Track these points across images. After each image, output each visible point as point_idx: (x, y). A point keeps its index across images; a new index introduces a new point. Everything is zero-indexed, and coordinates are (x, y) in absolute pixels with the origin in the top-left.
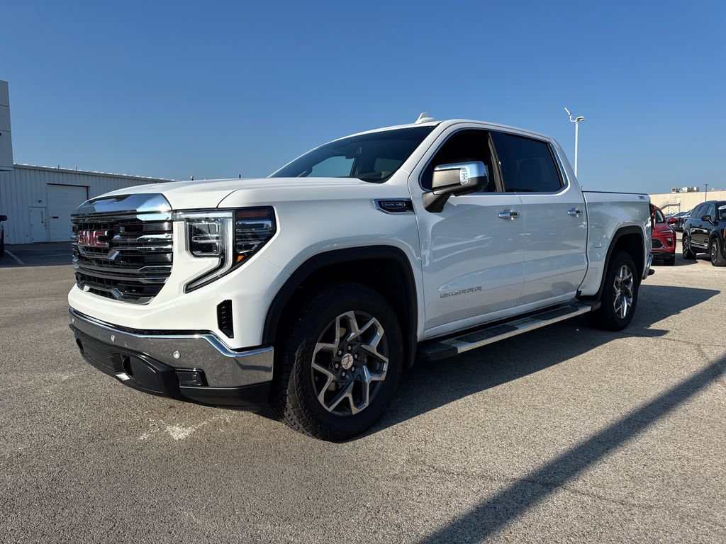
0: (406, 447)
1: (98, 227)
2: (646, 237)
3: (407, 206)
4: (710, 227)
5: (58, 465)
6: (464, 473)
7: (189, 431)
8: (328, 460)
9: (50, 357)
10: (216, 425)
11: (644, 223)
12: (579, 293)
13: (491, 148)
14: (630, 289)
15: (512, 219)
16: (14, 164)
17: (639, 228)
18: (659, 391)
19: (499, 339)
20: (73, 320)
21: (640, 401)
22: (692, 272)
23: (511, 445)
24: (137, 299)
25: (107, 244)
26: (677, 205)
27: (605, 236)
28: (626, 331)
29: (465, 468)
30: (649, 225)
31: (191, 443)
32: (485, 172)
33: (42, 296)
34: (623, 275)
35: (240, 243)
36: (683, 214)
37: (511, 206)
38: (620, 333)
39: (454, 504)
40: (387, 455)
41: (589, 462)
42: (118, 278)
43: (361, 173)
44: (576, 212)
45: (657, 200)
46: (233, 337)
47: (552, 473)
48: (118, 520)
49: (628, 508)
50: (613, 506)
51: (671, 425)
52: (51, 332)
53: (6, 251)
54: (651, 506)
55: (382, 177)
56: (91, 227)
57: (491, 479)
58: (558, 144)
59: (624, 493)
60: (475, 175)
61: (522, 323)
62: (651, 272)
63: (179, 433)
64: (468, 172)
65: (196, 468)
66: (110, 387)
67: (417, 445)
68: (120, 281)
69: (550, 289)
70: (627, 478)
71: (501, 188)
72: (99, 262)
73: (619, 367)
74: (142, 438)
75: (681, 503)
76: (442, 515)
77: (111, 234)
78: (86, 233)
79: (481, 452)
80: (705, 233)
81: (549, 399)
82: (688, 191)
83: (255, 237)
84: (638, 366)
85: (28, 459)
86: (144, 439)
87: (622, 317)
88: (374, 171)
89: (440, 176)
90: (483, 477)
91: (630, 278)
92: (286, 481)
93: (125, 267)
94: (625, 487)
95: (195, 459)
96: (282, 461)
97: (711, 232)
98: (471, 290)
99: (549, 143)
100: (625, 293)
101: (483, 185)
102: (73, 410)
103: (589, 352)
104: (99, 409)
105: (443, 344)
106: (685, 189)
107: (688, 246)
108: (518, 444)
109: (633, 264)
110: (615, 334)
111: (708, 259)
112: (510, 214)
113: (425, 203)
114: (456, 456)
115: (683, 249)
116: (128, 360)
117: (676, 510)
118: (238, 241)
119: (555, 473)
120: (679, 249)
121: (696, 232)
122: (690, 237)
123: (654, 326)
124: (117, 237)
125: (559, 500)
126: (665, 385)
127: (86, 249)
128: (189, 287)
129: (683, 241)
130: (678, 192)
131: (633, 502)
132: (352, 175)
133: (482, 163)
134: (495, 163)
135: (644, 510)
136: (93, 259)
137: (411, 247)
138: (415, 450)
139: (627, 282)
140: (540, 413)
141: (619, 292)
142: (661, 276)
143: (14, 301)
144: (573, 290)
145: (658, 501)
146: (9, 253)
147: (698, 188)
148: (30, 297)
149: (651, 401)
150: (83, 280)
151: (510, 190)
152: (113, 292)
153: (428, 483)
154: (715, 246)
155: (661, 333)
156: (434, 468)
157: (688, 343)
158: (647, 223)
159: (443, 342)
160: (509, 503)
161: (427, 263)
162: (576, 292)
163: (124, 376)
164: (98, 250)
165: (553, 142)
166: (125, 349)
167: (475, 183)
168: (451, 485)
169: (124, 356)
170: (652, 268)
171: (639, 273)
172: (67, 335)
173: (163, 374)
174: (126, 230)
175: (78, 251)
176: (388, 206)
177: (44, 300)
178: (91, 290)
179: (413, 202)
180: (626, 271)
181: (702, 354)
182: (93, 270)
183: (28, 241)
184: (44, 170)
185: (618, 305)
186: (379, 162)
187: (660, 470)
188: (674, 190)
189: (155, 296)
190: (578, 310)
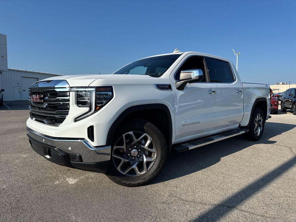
0: (168, 189)
1: (39, 93)
2: (268, 102)
3: (169, 87)
4: (292, 98)
5: (20, 194)
6: (193, 201)
7: (76, 180)
8: (135, 194)
9: (19, 148)
10: (87, 178)
11: (267, 96)
12: (240, 125)
13: (204, 64)
14: (261, 123)
15: (213, 93)
16: (8, 68)
17: (265, 99)
18: (275, 167)
19: (207, 144)
20: (28, 132)
21: (267, 171)
22: (285, 117)
23: (213, 189)
24: (54, 124)
25: (42, 101)
26: (278, 90)
27: (251, 102)
28: (260, 141)
29: (194, 199)
30: (269, 97)
31: (77, 186)
32: (202, 74)
33: (17, 123)
34: (258, 118)
35: (98, 102)
36: (280, 93)
37: (212, 88)
38: (257, 142)
39: (189, 215)
40: (160, 193)
41: (247, 197)
42: (46, 115)
43: (150, 73)
44: (239, 91)
45: (272, 87)
46: (94, 142)
47: (231, 202)
48: (44, 219)
49: (265, 218)
50: (259, 217)
51: (281, 182)
52: (20, 137)
53: (4, 104)
54: (275, 218)
55: (159, 75)
56: (36, 94)
57: (205, 204)
58: (232, 63)
59: (263, 211)
60: (198, 75)
61: (216, 138)
62: (270, 117)
63: (72, 181)
64: (195, 74)
65: (79, 197)
66: (43, 161)
67: (173, 189)
68: (47, 117)
69: (228, 123)
70: (264, 205)
71: (208, 81)
72: (39, 108)
73: (257, 156)
74: (56, 183)
75: (288, 216)
76: (184, 220)
77: (44, 96)
78: (34, 96)
79: (200, 192)
80: (290, 101)
81: (228, 170)
82: (282, 84)
83: (105, 99)
84: (265, 156)
85: (7, 191)
86: (57, 183)
87: (258, 135)
88: (155, 73)
89: (183, 75)
90: (202, 203)
91: (261, 119)
92: (117, 203)
93: (49, 110)
94: (263, 209)
95: (78, 193)
96: (115, 195)
97: (293, 101)
98: (195, 123)
99: (228, 62)
100: (259, 125)
101: (201, 79)
102: (28, 170)
103: (244, 150)
104: (38, 170)
105: (182, 146)
106: (281, 83)
107: (283, 106)
108: (216, 189)
109: (262, 113)
110: (254, 142)
111: (292, 112)
112: (212, 91)
113: (176, 86)
114: (190, 194)
115: (281, 108)
116: (49, 150)
117: (286, 220)
118: (97, 101)
119: (232, 202)
120: (280, 108)
121: (286, 101)
122: (284, 103)
123: (271, 139)
124: (47, 98)
125: (234, 214)
126: (277, 164)
127: (34, 102)
128: (76, 120)
129: (281, 104)
130: (278, 84)
131: (267, 216)
132: (146, 74)
133: (201, 70)
134: (206, 70)
135: (272, 220)
136: (37, 107)
137: (170, 104)
138: (172, 191)
139: (260, 121)
140: (225, 176)
141: (256, 125)
142: (274, 119)
143: (6, 124)
144: (238, 124)
145: (278, 215)
146: (5, 105)
147: (286, 83)
148: (12, 123)
149: (272, 171)
150: (33, 115)
151: (212, 81)
152: (44, 121)
153: (178, 205)
154: (294, 106)
155: (273, 142)
156: (180, 199)
157: (286, 147)
158: (268, 96)
159: (183, 145)
160: (213, 215)
161: (177, 111)
162: (238, 125)
163: (48, 157)
164: (39, 103)
165: (230, 62)
166: (48, 145)
167: (198, 78)
168: (188, 207)
169: (48, 148)
170: (270, 115)
171: (265, 117)
172: (27, 139)
173: (64, 156)
174: (50, 95)
175: (31, 103)
176: (161, 87)
177: (18, 124)
178: (36, 120)
179: (171, 86)
180: (259, 116)
181: (292, 152)
182: (37, 111)
183: (13, 100)
184: (20, 71)
185: (256, 130)
186: (157, 69)
187: (278, 202)
188: (276, 84)
189: (62, 123)
190: (239, 132)
